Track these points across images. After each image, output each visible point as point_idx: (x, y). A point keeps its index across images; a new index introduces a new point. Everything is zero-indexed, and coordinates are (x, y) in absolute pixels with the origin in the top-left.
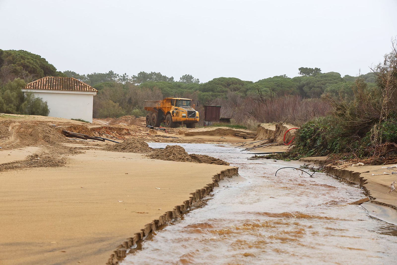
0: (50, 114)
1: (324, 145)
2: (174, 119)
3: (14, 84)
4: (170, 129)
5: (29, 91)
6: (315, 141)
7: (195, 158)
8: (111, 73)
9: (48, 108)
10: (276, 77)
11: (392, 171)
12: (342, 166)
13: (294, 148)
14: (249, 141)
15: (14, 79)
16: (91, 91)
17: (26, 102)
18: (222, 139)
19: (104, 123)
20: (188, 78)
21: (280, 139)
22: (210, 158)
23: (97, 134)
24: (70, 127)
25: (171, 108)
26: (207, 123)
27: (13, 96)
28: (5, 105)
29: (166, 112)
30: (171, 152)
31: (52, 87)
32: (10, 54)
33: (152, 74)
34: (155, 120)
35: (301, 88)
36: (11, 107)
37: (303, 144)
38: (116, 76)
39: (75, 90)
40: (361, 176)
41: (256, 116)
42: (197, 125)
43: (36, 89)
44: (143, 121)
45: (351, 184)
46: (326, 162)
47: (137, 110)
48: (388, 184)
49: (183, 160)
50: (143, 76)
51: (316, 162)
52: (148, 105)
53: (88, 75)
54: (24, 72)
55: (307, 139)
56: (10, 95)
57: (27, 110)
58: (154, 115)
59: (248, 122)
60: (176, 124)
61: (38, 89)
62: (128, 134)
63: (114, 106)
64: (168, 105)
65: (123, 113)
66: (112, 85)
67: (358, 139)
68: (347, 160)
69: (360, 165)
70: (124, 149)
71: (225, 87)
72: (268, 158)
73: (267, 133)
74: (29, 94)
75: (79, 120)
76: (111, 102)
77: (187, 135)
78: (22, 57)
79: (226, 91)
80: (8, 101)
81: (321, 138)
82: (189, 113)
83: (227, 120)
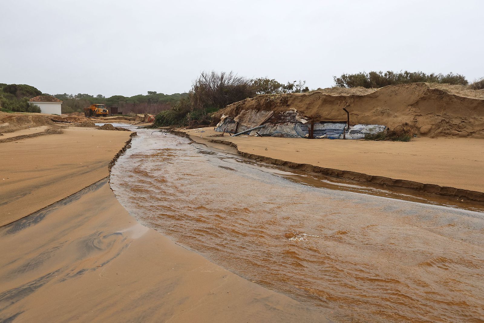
0: (42, 112)
1: (167, 122)
2: (97, 113)
3: (23, 99)
4: (97, 118)
5: (31, 102)
6: (163, 120)
7: (117, 129)
8: (65, 94)
9: (41, 109)
10: (139, 95)
11: (198, 131)
12: (177, 130)
13: (154, 124)
14: (132, 121)
15: (23, 97)
16: (60, 102)
17: (30, 107)
18: (120, 121)
19: (66, 116)
20: (100, 96)
21: (147, 120)
22: (123, 129)
23: (66, 120)
24: (54, 117)
25: (95, 109)
26: (112, 114)
27: (24, 104)
28: (20, 109)
29: (94, 110)
30: (107, 127)
31: (42, 100)
32: (20, 86)
33: (84, 94)
34: (89, 114)
35: (149, 100)
36: (23, 109)
37: (158, 122)
38: (67, 95)
39: (52, 102)
40: (187, 133)
41: (133, 111)
42: (107, 115)
43: (34, 101)
44: (83, 114)
45: (183, 137)
46: (169, 129)
47: (79, 110)
48: (199, 136)
49: (113, 130)
50: (80, 95)
51: (165, 129)
52: (85, 108)
53: (55, 95)
54: (27, 94)
55: (160, 120)
56: (23, 104)
57: (31, 111)
58: (88, 112)
59: (131, 114)
60: (98, 115)
61: (35, 101)
62: (79, 120)
63: (69, 108)
64: (94, 107)
65: (73, 111)
66: (67, 99)
67: (182, 119)
68: (178, 127)
69: (184, 129)
70: (85, 126)
71: (117, 99)
72: (144, 128)
73: (140, 118)
74: (32, 104)
75: (55, 115)
76: (67, 107)
77: (105, 120)
78: (26, 88)
79: (118, 101)
80: (22, 107)
81: (165, 120)
82: (104, 110)
83: (121, 113)
